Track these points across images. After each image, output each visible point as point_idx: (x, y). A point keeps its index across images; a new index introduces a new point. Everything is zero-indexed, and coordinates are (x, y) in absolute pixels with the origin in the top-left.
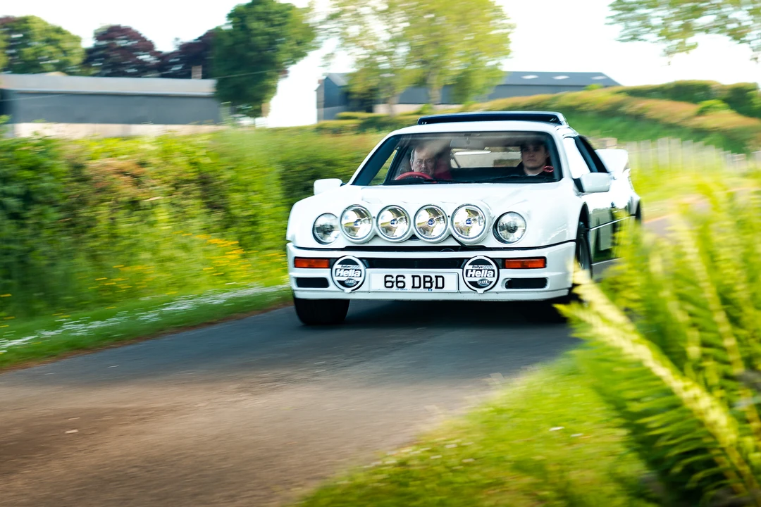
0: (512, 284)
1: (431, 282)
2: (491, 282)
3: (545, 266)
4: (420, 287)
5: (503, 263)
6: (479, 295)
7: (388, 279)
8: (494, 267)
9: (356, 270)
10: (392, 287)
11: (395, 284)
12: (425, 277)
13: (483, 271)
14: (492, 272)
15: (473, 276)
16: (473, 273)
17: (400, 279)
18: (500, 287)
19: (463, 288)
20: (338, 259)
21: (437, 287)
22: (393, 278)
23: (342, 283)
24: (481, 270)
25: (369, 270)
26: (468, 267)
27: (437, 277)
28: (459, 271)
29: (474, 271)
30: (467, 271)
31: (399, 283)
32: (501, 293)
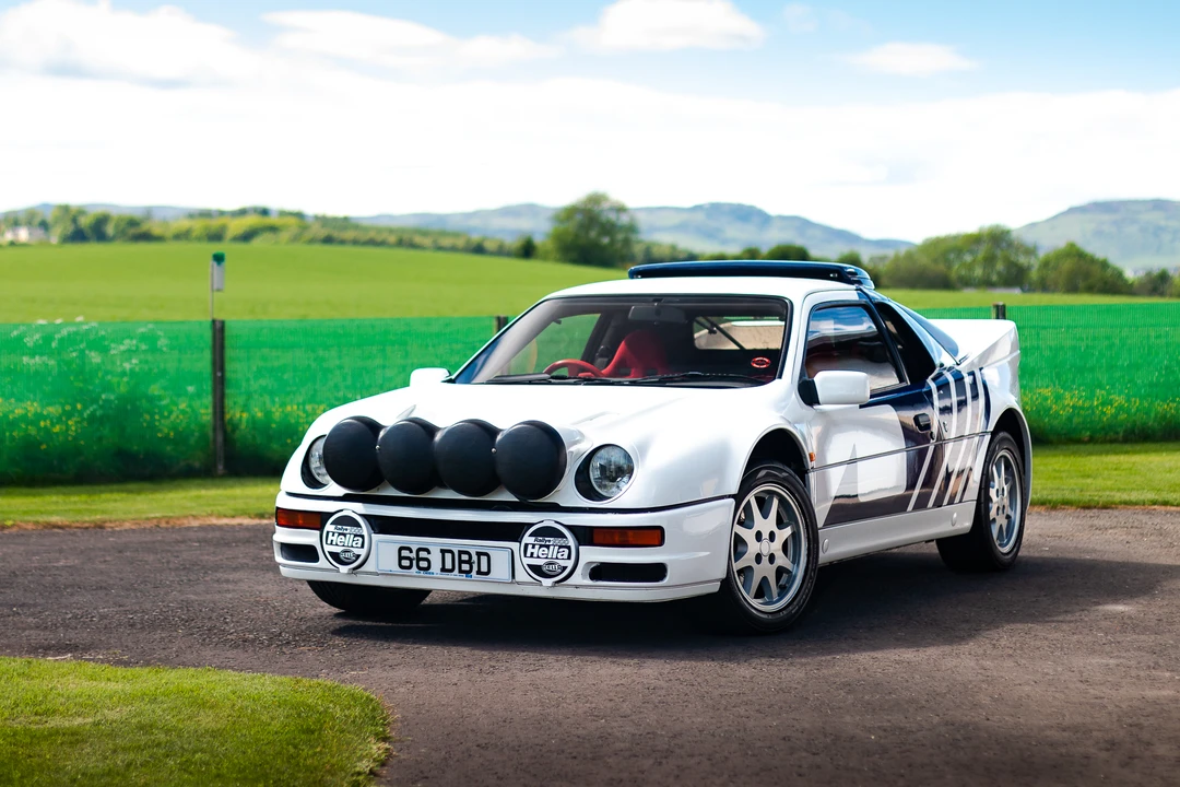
0: (600, 572)
1: (469, 562)
2: (565, 568)
3: (661, 542)
4: (452, 570)
5: (587, 536)
6: (545, 588)
7: (405, 553)
8: (571, 541)
9: (356, 536)
10: (410, 567)
11: (414, 562)
12: (460, 553)
13: (551, 548)
14: (567, 551)
15: (535, 555)
16: (535, 551)
17: (423, 554)
18: (580, 578)
19: (521, 575)
20: (332, 514)
21: (479, 572)
22: (411, 551)
23: (335, 556)
24: (548, 547)
25: (376, 537)
26: (527, 539)
27: (479, 554)
28: (514, 545)
29: (537, 547)
30: (526, 545)
31: (419, 561)
32: (582, 588)
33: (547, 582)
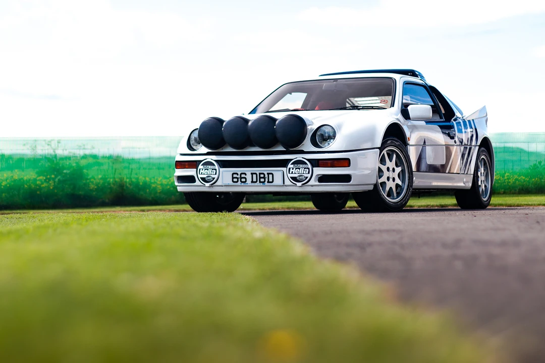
0: (323, 179)
1: (264, 178)
2: (307, 178)
3: (349, 165)
4: (256, 182)
5: (316, 163)
6: (298, 187)
7: (235, 176)
8: (309, 166)
9: (213, 169)
10: (237, 182)
11: (239, 179)
12: (260, 174)
13: (301, 169)
14: (308, 170)
15: (294, 173)
16: (294, 171)
17: (243, 176)
18: (313, 182)
19: (287, 182)
20: (202, 161)
21: (268, 182)
22: (238, 175)
23: (203, 179)
24: (299, 169)
25: (221, 169)
26: (290, 166)
27: (268, 174)
28: (284, 169)
29: (294, 169)
30: (290, 169)
31: (242, 179)
32: (315, 186)
33: (299, 184)
